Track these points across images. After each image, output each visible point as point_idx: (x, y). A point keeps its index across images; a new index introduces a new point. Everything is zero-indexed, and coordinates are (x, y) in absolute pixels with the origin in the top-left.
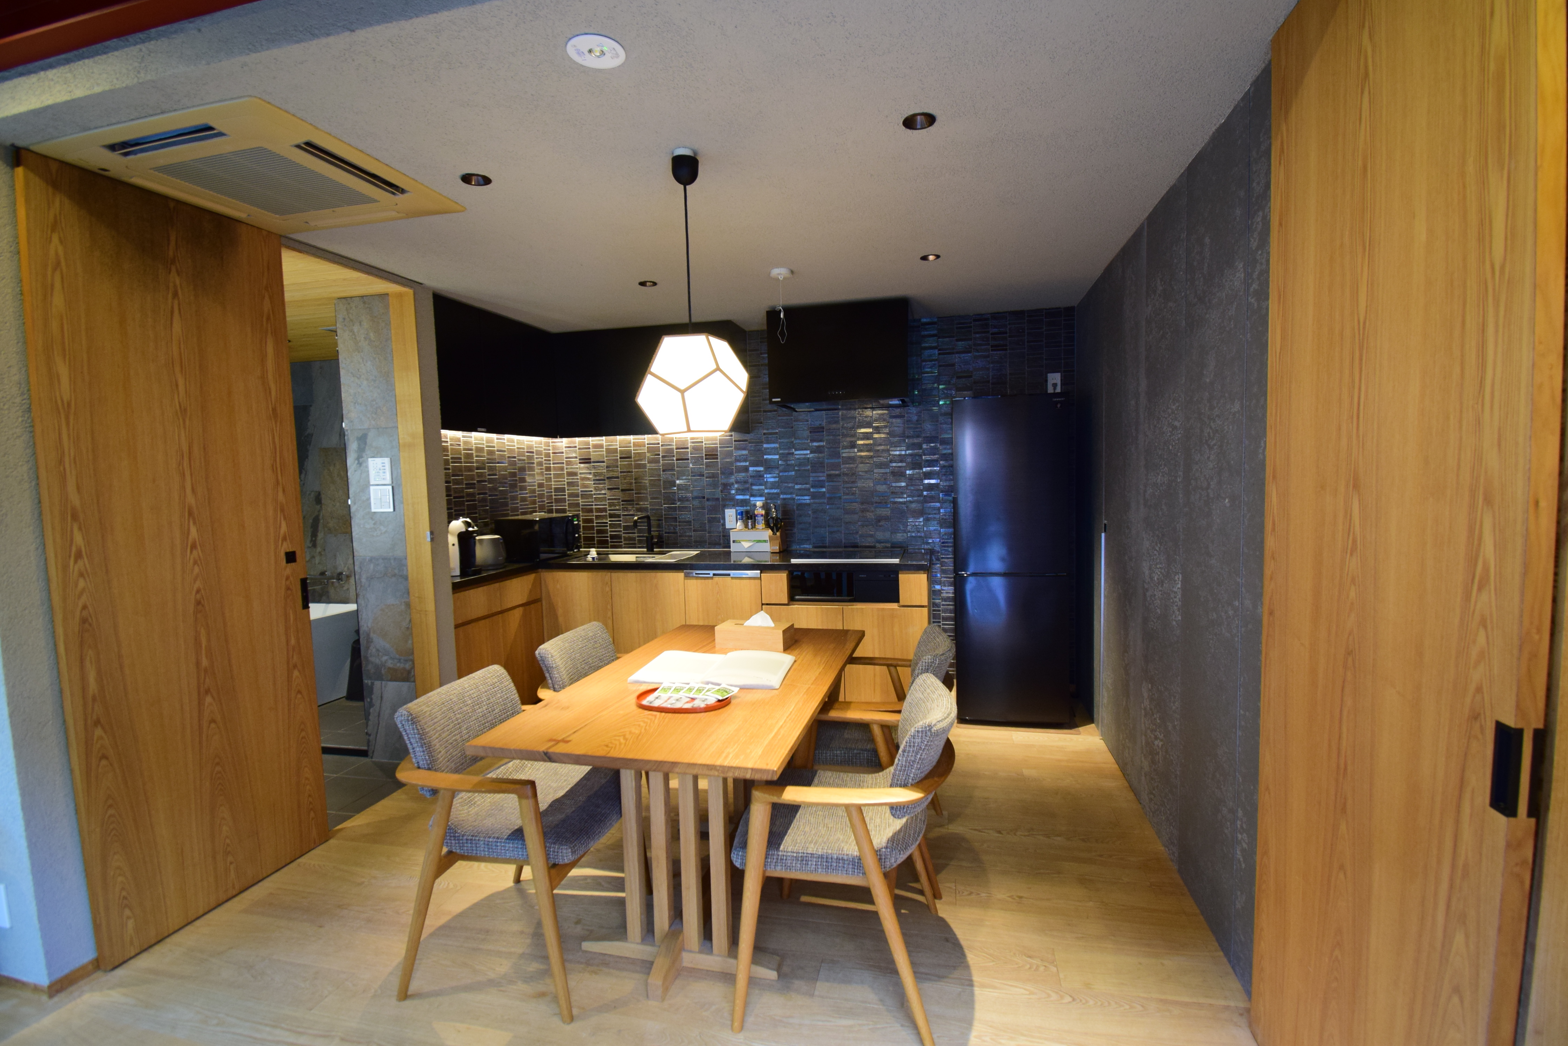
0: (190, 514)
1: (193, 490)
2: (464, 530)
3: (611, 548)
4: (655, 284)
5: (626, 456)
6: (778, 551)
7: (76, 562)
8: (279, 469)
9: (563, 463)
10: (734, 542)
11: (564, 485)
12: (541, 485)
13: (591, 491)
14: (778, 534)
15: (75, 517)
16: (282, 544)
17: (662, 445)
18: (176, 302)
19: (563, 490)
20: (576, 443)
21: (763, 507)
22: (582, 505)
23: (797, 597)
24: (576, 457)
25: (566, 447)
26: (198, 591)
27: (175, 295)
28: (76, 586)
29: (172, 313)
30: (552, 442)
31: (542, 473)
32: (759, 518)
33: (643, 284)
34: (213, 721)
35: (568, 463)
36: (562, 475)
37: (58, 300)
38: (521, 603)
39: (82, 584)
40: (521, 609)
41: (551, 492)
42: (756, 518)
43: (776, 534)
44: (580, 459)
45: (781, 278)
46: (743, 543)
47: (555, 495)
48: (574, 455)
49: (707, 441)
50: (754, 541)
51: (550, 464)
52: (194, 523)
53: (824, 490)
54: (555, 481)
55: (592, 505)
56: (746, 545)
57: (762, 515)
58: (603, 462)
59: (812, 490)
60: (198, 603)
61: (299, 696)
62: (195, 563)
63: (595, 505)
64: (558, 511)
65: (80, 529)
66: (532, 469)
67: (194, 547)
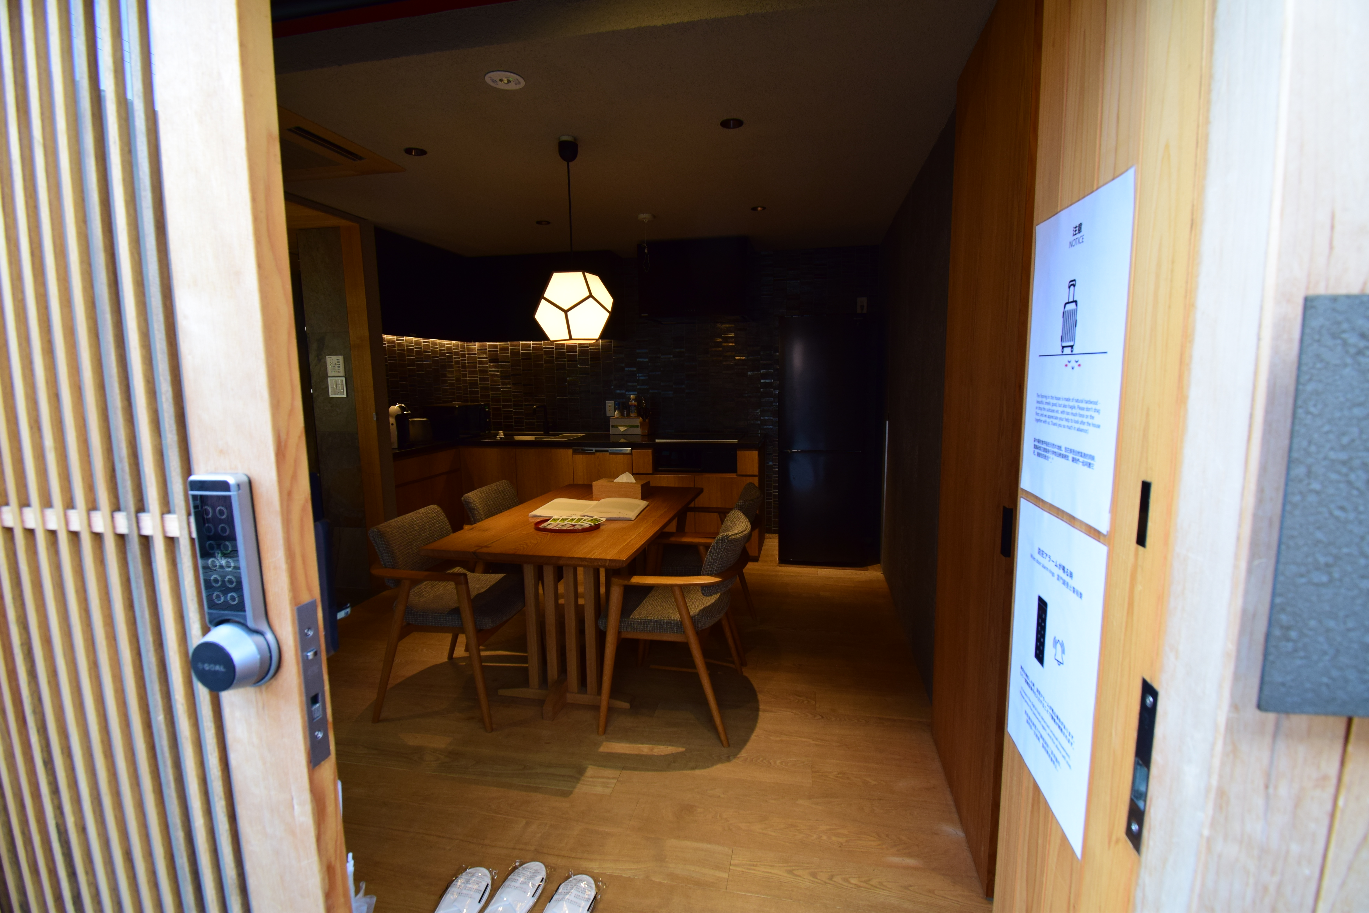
2: (400, 413)
3: (515, 431)
4: (548, 223)
5: (527, 356)
6: (647, 434)
9: (476, 363)
10: (613, 426)
11: (477, 380)
12: (458, 380)
13: (499, 385)
14: (647, 420)
17: (556, 349)
19: (476, 384)
20: (486, 347)
21: (635, 400)
22: (492, 397)
23: (660, 469)
24: (486, 358)
25: (478, 350)
30: (467, 345)
31: (459, 371)
32: (632, 408)
33: (539, 223)
35: (480, 363)
36: (475, 372)
38: (444, 471)
40: (445, 476)
41: (467, 386)
42: (630, 408)
43: (645, 421)
44: (489, 360)
45: (646, 221)
46: (619, 428)
47: (470, 388)
48: (485, 356)
49: (591, 346)
50: (628, 426)
51: (465, 363)
53: (684, 386)
54: (469, 377)
55: (500, 397)
56: (622, 429)
57: (635, 406)
58: (509, 362)
59: (674, 386)
63: (502, 396)
64: (472, 401)
66: (452, 367)
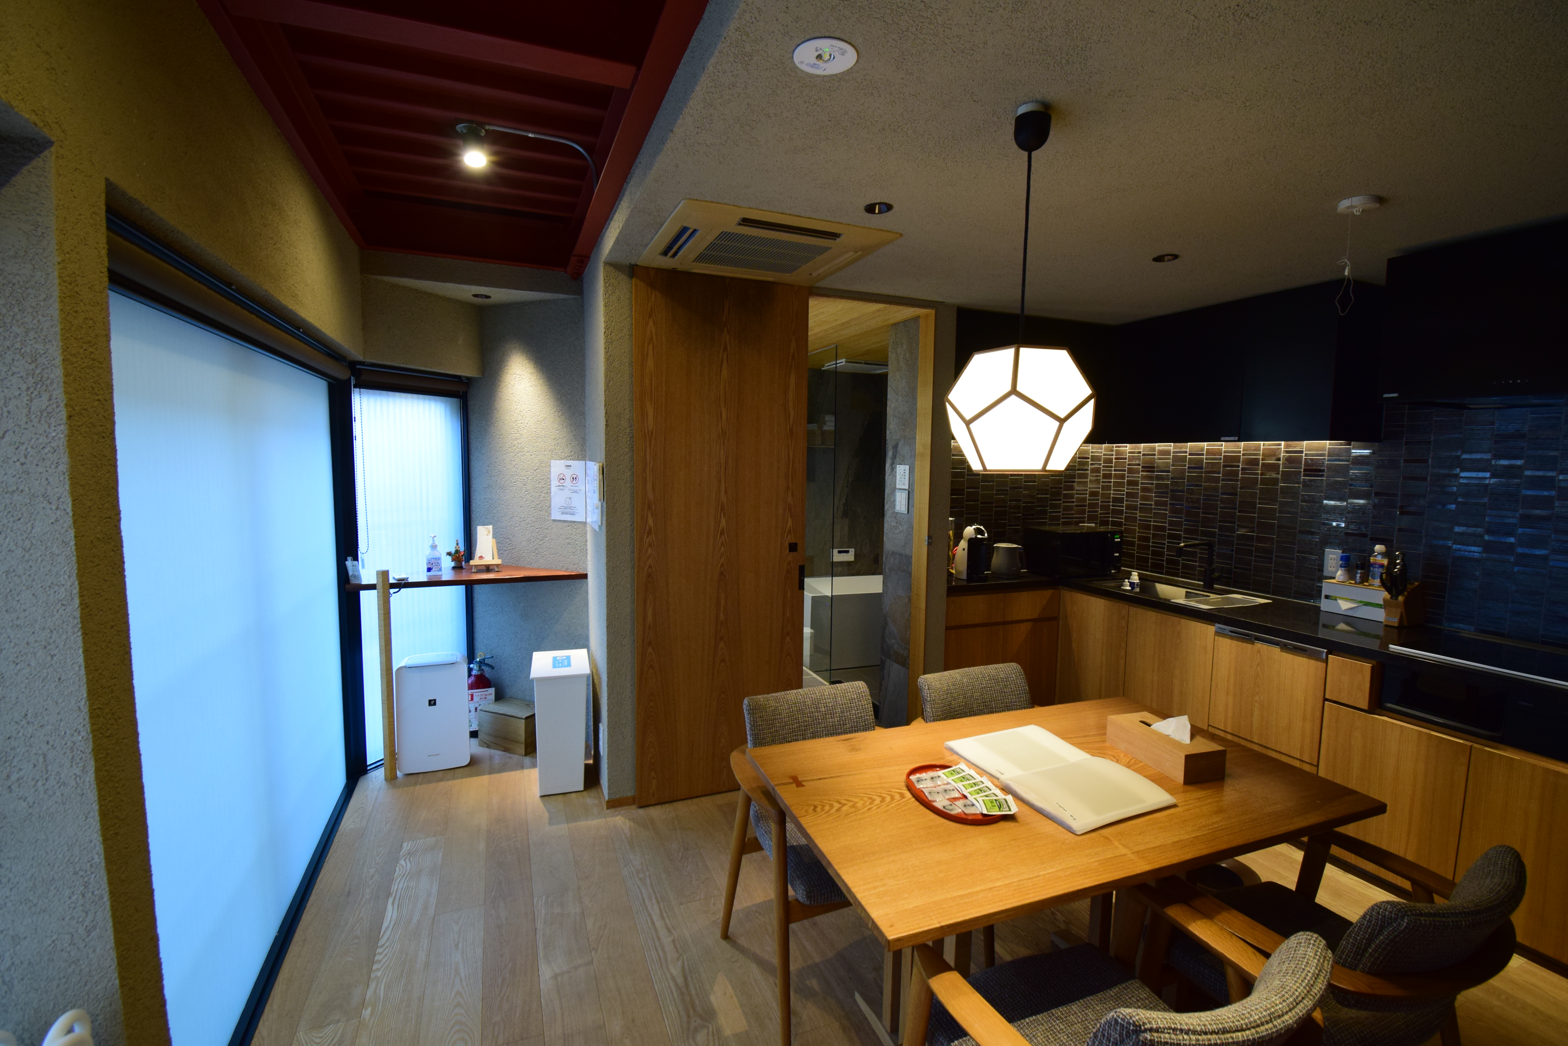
0: (722, 508)
1: (726, 492)
2: (974, 537)
3: (1166, 575)
4: (1175, 257)
5: (1197, 465)
6: (1396, 625)
7: (647, 537)
8: (790, 477)
9: (1125, 471)
10: (1327, 597)
11: (1123, 495)
12: (1094, 494)
13: (1151, 505)
14: (1401, 598)
15: (649, 507)
16: (787, 536)
17: (1244, 455)
18: (725, 354)
19: (1121, 500)
20: (1141, 449)
21: (1384, 555)
22: (1139, 520)
23: (1389, 705)
24: (1139, 465)
25: (1129, 453)
26: (722, 565)
27: (725, 349)
28: (647, 552)
29: (722, 362)
30: (1116, 447)
31: (1098, 481)
32: (1376, 569)
33: (1159, 259)
34: (723, 661)
35: (1130, 471)
36: (1121, 485)
37: (650, 363)
38: (1030, 617)
39: (650, 551)
40: (1030, 624)
41: (1109, 502)
42: (1372, 569)
43: (1397, 599)
44: (1143, 467)
45: (1357, 212)
46: (1340, 601)
47: (1113, 506)
48: (1137, 462)
49: (1309, 450)
50: (1361, 602)
51: (1111, 471)
52: (724, 516)
53: (1512, 540)
54: (1114, 490)
55: (1150, 521)
56: (1344, 606)
57: (1382, 566)
58: (1168, 471)
59: (1486, 537)
60: (721, 574)
61: (789, 658)
62: (722, 544)
63: (1154, 522)
64: (1114, 523)
65: (652, 515)
66: (1085, 476)
67: (722, 533)
